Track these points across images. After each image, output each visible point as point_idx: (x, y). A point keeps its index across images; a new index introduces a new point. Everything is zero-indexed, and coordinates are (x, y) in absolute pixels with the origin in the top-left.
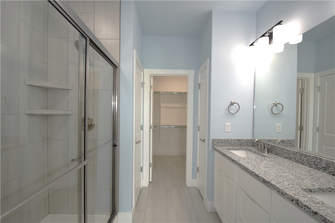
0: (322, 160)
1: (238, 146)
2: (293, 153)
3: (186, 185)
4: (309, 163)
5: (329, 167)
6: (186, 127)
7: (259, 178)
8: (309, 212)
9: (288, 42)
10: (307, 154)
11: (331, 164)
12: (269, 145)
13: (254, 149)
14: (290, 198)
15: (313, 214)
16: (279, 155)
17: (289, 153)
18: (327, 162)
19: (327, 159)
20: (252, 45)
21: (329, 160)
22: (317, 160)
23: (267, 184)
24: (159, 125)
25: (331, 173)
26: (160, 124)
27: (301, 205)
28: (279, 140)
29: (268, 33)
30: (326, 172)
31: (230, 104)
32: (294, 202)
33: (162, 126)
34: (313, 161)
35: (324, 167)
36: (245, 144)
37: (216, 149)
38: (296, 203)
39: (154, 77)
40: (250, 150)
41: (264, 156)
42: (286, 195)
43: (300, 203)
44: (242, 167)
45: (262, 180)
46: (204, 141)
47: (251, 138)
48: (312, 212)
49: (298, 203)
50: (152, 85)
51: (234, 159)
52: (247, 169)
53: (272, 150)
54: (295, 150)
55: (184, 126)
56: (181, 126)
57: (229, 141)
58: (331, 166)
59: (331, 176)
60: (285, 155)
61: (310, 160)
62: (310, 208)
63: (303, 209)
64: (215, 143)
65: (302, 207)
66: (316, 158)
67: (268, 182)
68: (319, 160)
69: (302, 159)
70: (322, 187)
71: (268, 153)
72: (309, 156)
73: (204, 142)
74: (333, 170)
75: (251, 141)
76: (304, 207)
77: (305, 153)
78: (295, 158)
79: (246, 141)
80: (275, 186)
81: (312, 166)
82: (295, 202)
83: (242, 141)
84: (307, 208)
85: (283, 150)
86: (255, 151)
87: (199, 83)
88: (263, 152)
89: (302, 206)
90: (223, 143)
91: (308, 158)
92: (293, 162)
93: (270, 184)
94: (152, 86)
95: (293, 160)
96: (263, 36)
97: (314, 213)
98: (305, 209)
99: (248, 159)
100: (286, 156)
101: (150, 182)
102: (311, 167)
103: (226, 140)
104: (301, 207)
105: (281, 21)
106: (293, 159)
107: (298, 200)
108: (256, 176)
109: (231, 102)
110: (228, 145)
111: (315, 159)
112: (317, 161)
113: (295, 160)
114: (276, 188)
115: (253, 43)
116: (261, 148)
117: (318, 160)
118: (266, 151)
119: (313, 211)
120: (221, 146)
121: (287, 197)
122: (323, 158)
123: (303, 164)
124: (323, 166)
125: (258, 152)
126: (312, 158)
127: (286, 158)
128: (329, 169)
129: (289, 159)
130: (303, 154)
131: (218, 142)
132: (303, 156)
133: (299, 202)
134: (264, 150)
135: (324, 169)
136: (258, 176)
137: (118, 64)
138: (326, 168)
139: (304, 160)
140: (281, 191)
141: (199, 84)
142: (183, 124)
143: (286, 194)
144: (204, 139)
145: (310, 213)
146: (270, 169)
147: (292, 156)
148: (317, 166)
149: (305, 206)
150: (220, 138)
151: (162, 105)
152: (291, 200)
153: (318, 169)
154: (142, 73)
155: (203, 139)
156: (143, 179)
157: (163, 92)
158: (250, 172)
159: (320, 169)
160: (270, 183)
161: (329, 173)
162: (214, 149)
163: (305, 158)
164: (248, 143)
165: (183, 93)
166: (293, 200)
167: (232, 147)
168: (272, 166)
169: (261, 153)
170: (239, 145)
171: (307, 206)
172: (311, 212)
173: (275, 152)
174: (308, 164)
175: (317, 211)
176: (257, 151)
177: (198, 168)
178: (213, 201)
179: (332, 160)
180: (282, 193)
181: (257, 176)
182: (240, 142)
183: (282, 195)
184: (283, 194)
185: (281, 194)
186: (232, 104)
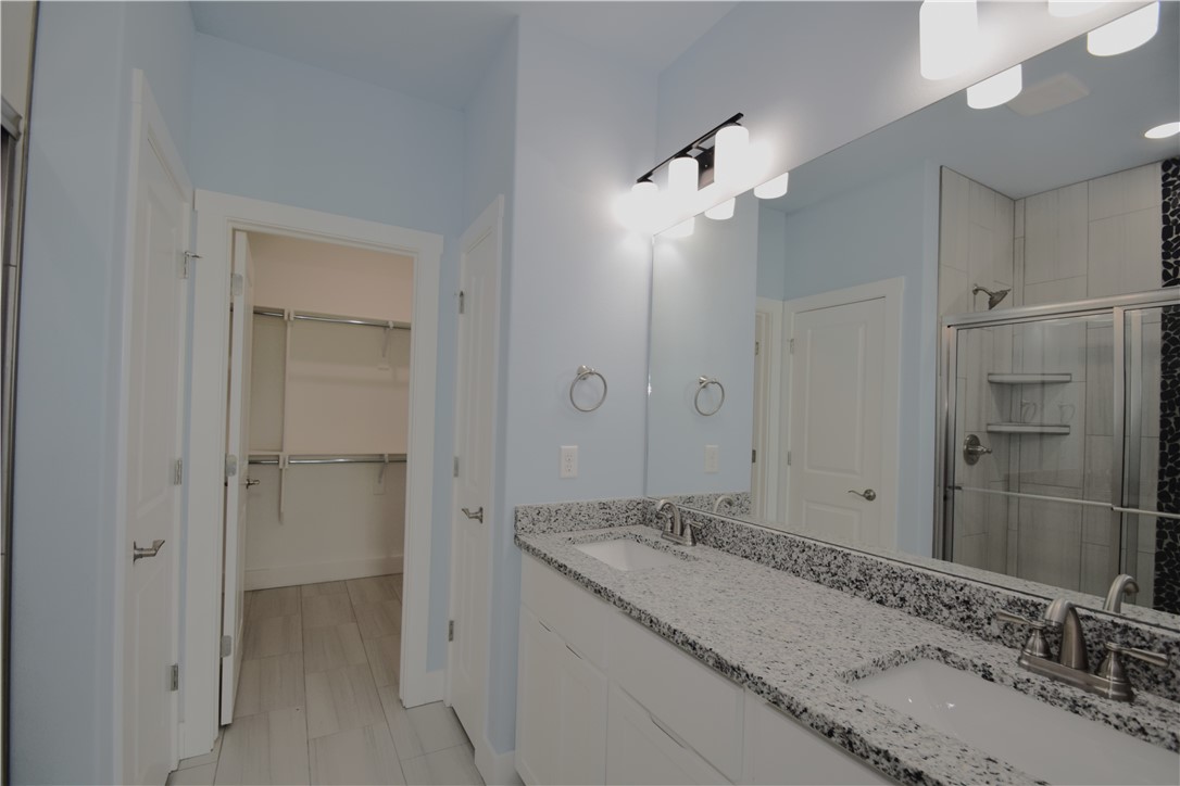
0: (850, 558)
1: (601, 527)
2: (766, 541)
3: (401, 701)
4: (814, 568)
5: (870, 578)
6: (405, 461)
7: (699, 652)
8: (894, 773)
9: (752, 190)
10: (806, 540)
11: (875, 569)
12: (694, 517)
13: (651, 533)
14: (820, 724)
15: (908, 778)
16: (727, 547)
17: (754, 540)
18: (863, 563)
19: (863, 555)
20: (645, 179)
21: (869, 557)
22: (835, 558)
23: (732, 674)
24: (278, 456)
25: (874, 598)
26: (281, 450)
27: (862, 750)
28: (720, 499)
29: (698, 148)
30: (862, 594)
31: (575, 376)
32: (836, 739)
33: (291, 458)
34: (825, 562)
35: (857, 580)
36: (621, 516)
37: (528, 548)
38: (843, 744)
39: (252, 236)
40: (638, 539)
41: (685, 557)
42: (804, 716)
43: (858, 743)
44: (635, 613)
45: (711, 662)
46: (479, 516)
47: (638, 496)
48: (902, 774)
49: (850, 744)
50: (240, 270)
51: (603, 586)
52: (651, 621)
53: (704, 533)
54: (773, 531)
55: (390, 455)
56: (382, 455)
57: (573, 512)
58: (875, 575)
59: (877, 605)
60: (745, 547)
61: (815, 560)
62: (897, 760)
63: (871, 762)
64: (525, 521)
65: (868, 757)
66: (834, 554)
67: (736, 670)
68: (840, 560)
69: (794, 557)
70: (880, 656)
71: (694, 543)
72: (813, 547)
73: (481, 521)
74: (880, 589)
75: (640, 506)
76: (873, 756)
77: (803, 539)
78: (773, 556)
79: (624, 508)
80: (764, 684)
81: (822, 577)
82: (839, 740)
83: (613, 508)
84: (884, 761)
85: (736, 533)
86: (655, 539)
87: (462, 288)
88: (678, 543)
89: (865, 754)
90: (553, 519)
91: (811, 553)
92: (767, 568)
93: (744, 675)
94: (244, 276)
95: (768, 563)
96: (683, 153)
97: (910, 775)
98: (876, 763)
99: (647, 579)
100: (748, 551)
101: (223, 728)
102: (818, 581)
103: (562, 507)
104: (862, 755)
105: (739, 116)
106: (766, 560)
107: (850, 732)
108: (690, 648)
109: (580, 370)
110: (569, 528)
111: (829, 558)
112: (836, 562)
113: (773, 562)
114: (765, 690)
115: (650, 174)
116: (672, 528)
117: (839, 558)
118: (689, 537)
119: (906, 770)
120: (544, 532)
121: (811, 721)
122: (853, 553)
123: (796, 573)
124: (854, 575)
125: (664, 543)
126: (820, 555)
127: (746, 557)
128: (870, 584)
129: (756, 559)
130: (795, 541)
131: (536, 517)
132: (795, 549)
133: (853, 739)
134: (682, 534)
135: (857, 587)
136: (697, 647)
137: (20, 117)
138: (860, 581)
139: (800, 561)
140: (786, 700)
141: (462, 294)
142: (387, 450)
143: (805, 710)
144: (481, 510)
145: (897, 776)
146: (722, 608)
147: (765, 550)
148: (836, 578)
149: (878, 752)
150: (540, 504)
151: (293, 367)
152: (826, 731)
153: (838, 588)
154: (187, 206)
155: (473, 510)
156: (181, 721)
157: (297, 314)
158: (665, 630)
159: (845, 588)
160: (744, 671)
161: (869, 596)
162: (520, 545)
163: (800, 555)
164: (629, 513)
165: (391, 325)
166: (830, 734)
167: (583, 534)
168: (722, 596)
169: (676, 547)
170: (603, 523)
171: (886, 752)
172: (899, 773)
173: (712, 539)
174: (811, 573)
175: (920, 769)
176: (660, 540)
177: (451, 623)
178: (514, 749)
179: (874, 558)
180: (789, 708)
181: (693, 646)
182: (608, 511)
183: (790, 714)
184: (793, 712)
185: (787, 712)
186: (583, 376)
